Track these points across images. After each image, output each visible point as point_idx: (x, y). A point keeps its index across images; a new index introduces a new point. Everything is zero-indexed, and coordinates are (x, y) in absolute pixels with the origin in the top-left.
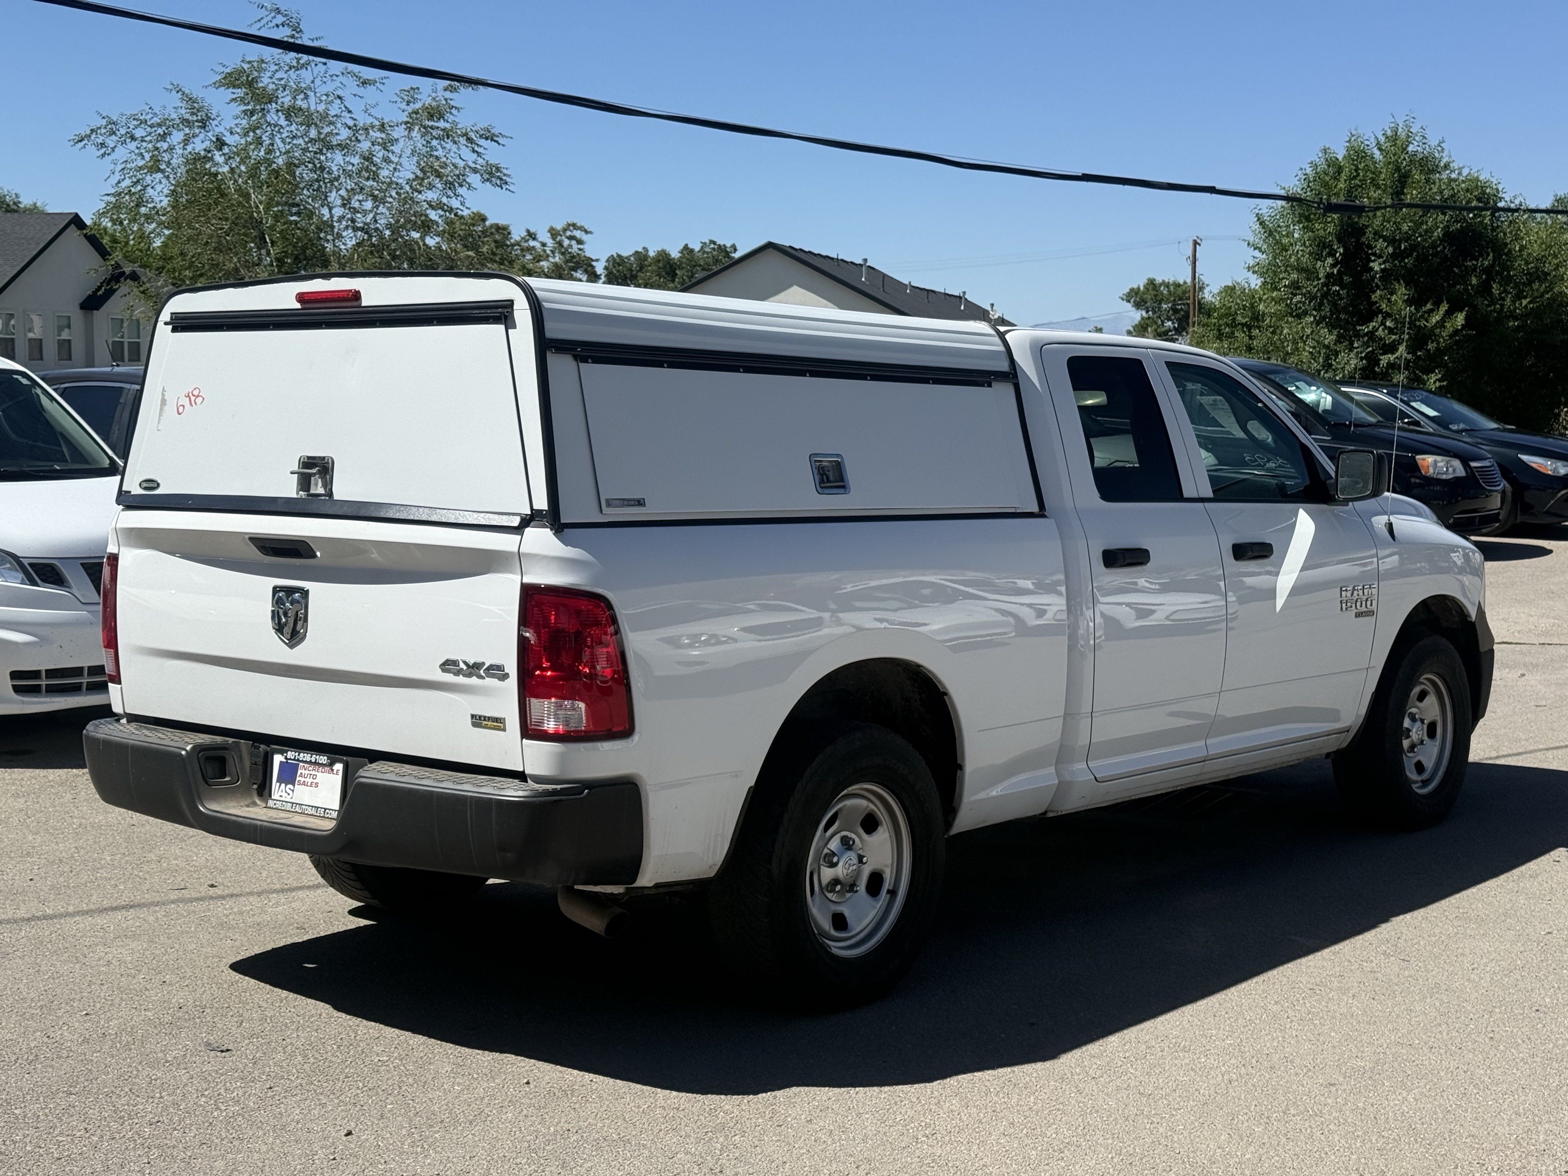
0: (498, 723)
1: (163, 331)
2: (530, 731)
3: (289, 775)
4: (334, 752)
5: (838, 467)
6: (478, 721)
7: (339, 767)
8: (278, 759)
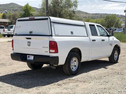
0: (47, 52)
1: (17, 21)
2: (50, 53)
3: (29, 57)
4: (33, 55)
5: (72, 32)
6: (46, 52)
7: (33, 56)
8: (28, 56)
